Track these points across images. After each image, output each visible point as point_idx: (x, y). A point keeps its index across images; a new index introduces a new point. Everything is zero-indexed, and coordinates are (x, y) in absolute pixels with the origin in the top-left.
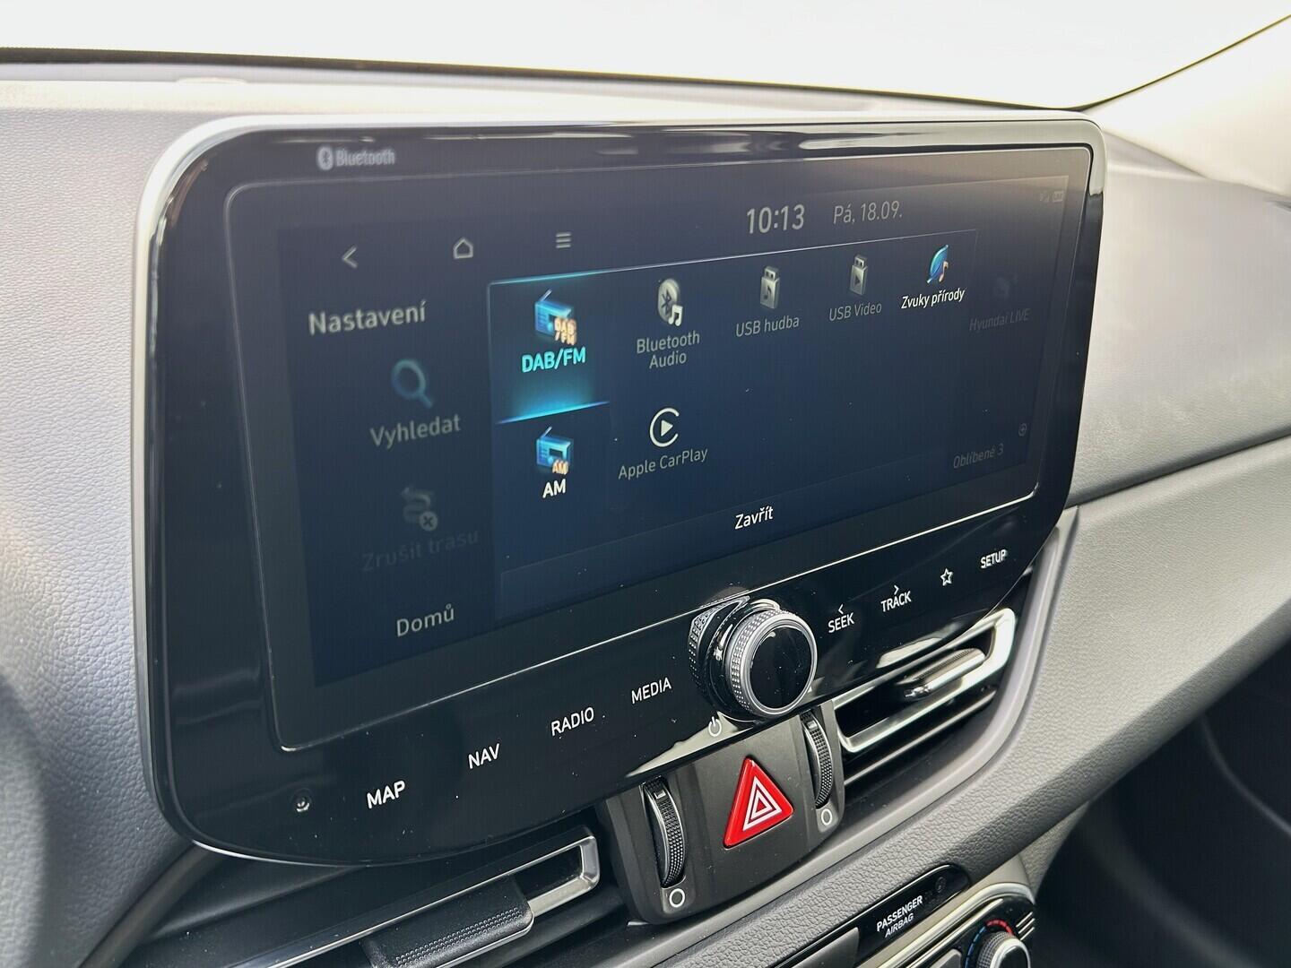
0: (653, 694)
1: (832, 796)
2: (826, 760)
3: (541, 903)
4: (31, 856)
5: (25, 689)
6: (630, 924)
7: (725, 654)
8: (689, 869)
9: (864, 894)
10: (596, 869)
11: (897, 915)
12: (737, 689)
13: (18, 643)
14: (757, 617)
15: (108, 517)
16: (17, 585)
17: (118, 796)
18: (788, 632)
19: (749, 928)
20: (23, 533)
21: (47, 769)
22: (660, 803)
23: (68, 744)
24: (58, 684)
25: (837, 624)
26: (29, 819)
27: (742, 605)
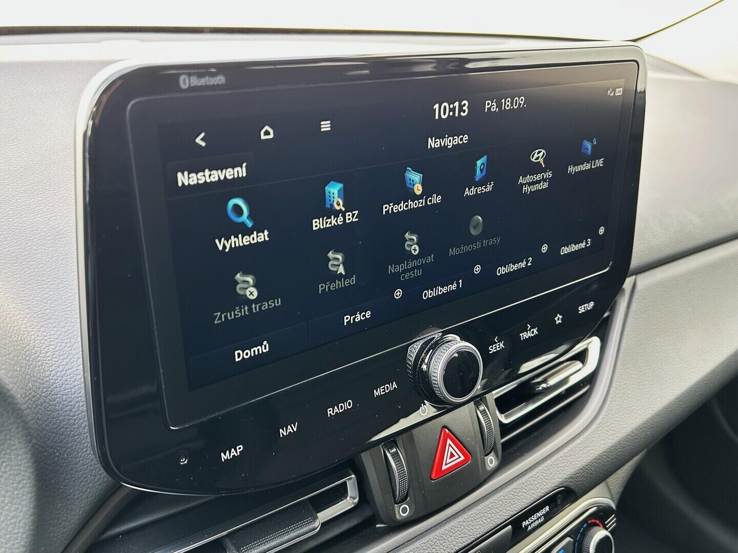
0: (387, 391)
1: (494, 449)
2: (489, 428)
3: (325, 515)
4: (28, 493)
5: (21, 396)
6: (377, 526)
7: (428, 367)
8: (411, 493)
9: (514, 506)
10: (356, 495)
11: (534, 517)
12: (436, 387)
13: (17, 371)
14: (446, 345)
15: (67, 296)
16: (15, 337)
17: (77, 458)
18: (466, 354)
19: (448, 526)
20: (17, 307)
21: (35, 443)
22: (392, 455)
23: (47, 428)
24: (40, 393)
25: (494, 348)
26: (26, 472)
27: (437, 338)
